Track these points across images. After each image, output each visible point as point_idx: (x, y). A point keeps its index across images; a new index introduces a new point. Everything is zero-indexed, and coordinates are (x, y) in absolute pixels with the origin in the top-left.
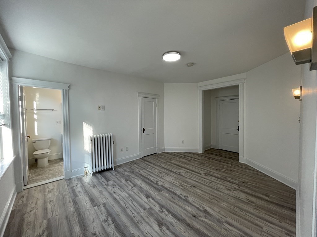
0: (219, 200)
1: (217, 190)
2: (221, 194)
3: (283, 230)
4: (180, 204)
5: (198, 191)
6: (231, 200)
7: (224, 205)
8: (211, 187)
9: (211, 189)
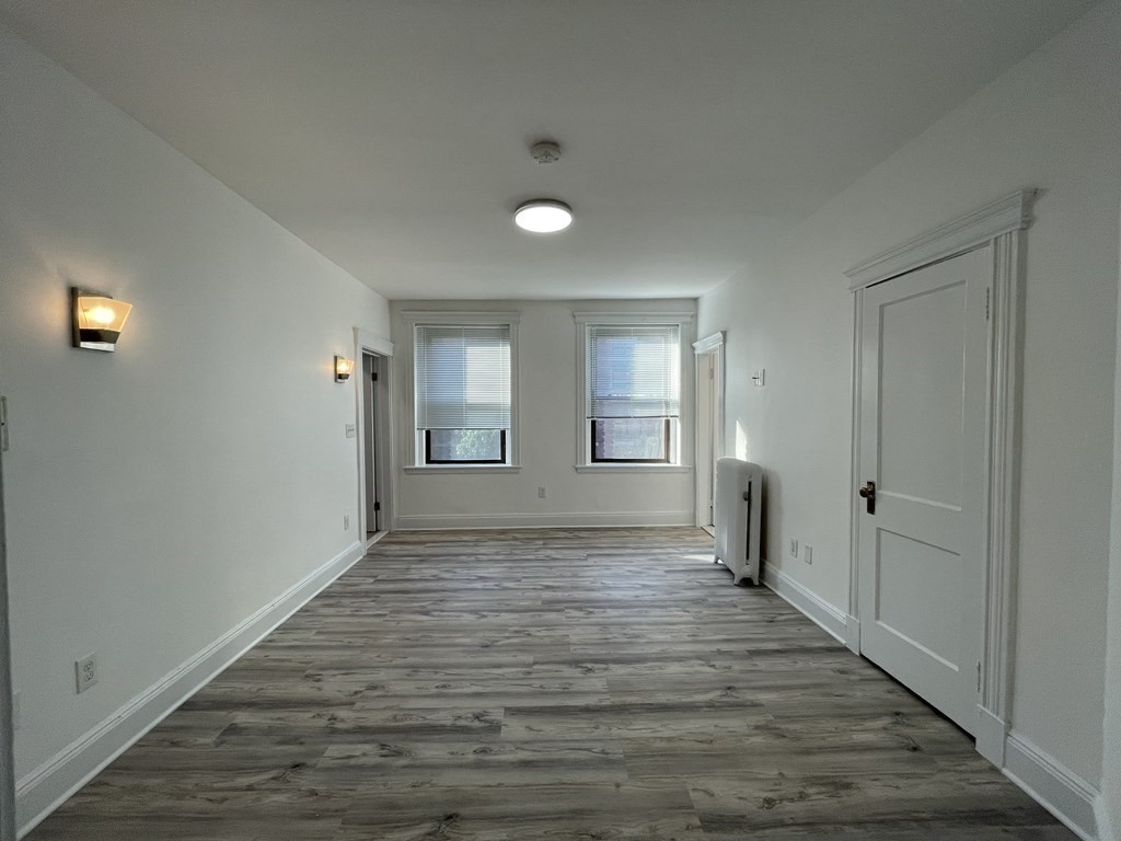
0: (402, 642)
1: (415, 668)
2: (400, 661)
3: (280, 644)
4: (482, 604)
5: (466, 641)
6: (373, 655)
7: (389, 639)
8: (437, 667)
9: (433, 660)
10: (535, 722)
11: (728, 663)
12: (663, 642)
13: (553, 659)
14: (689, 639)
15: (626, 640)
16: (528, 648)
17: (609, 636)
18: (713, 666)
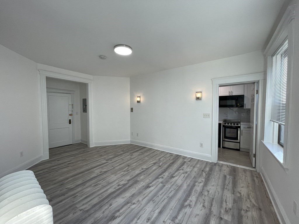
10: (101, 163)
11: (62, 192)
12: (87, 187)
13: (111, 170)
14: (77, 195)
15: (99, 183)
16: (120, 169)
17: (104, 181)
18: (66, 188)
